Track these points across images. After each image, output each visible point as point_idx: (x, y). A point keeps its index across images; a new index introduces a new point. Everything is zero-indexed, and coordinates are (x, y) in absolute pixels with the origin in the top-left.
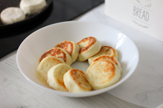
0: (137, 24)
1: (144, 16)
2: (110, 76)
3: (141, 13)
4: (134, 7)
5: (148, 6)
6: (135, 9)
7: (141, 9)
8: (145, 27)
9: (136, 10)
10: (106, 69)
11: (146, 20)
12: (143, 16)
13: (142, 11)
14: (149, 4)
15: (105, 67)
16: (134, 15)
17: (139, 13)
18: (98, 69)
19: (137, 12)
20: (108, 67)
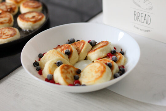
0: (139, 29)
1: (146, 20)
2: (98, 77)
3: (142, 17)
4: (135, 11)
5: (149, 9)
6: (135, 14)
7: (141, 13)
8: (147, 31)
9: (137, 15)
10: (97, 70)
11: (148, 24)
12: (144, 20)
13: (143, 15)
14: (150, 7)
15: (98, 68)
16: (134, 20)
17: (140, 18)
18: (91, 70)
19: (138, 17)
20: (100, 69)
